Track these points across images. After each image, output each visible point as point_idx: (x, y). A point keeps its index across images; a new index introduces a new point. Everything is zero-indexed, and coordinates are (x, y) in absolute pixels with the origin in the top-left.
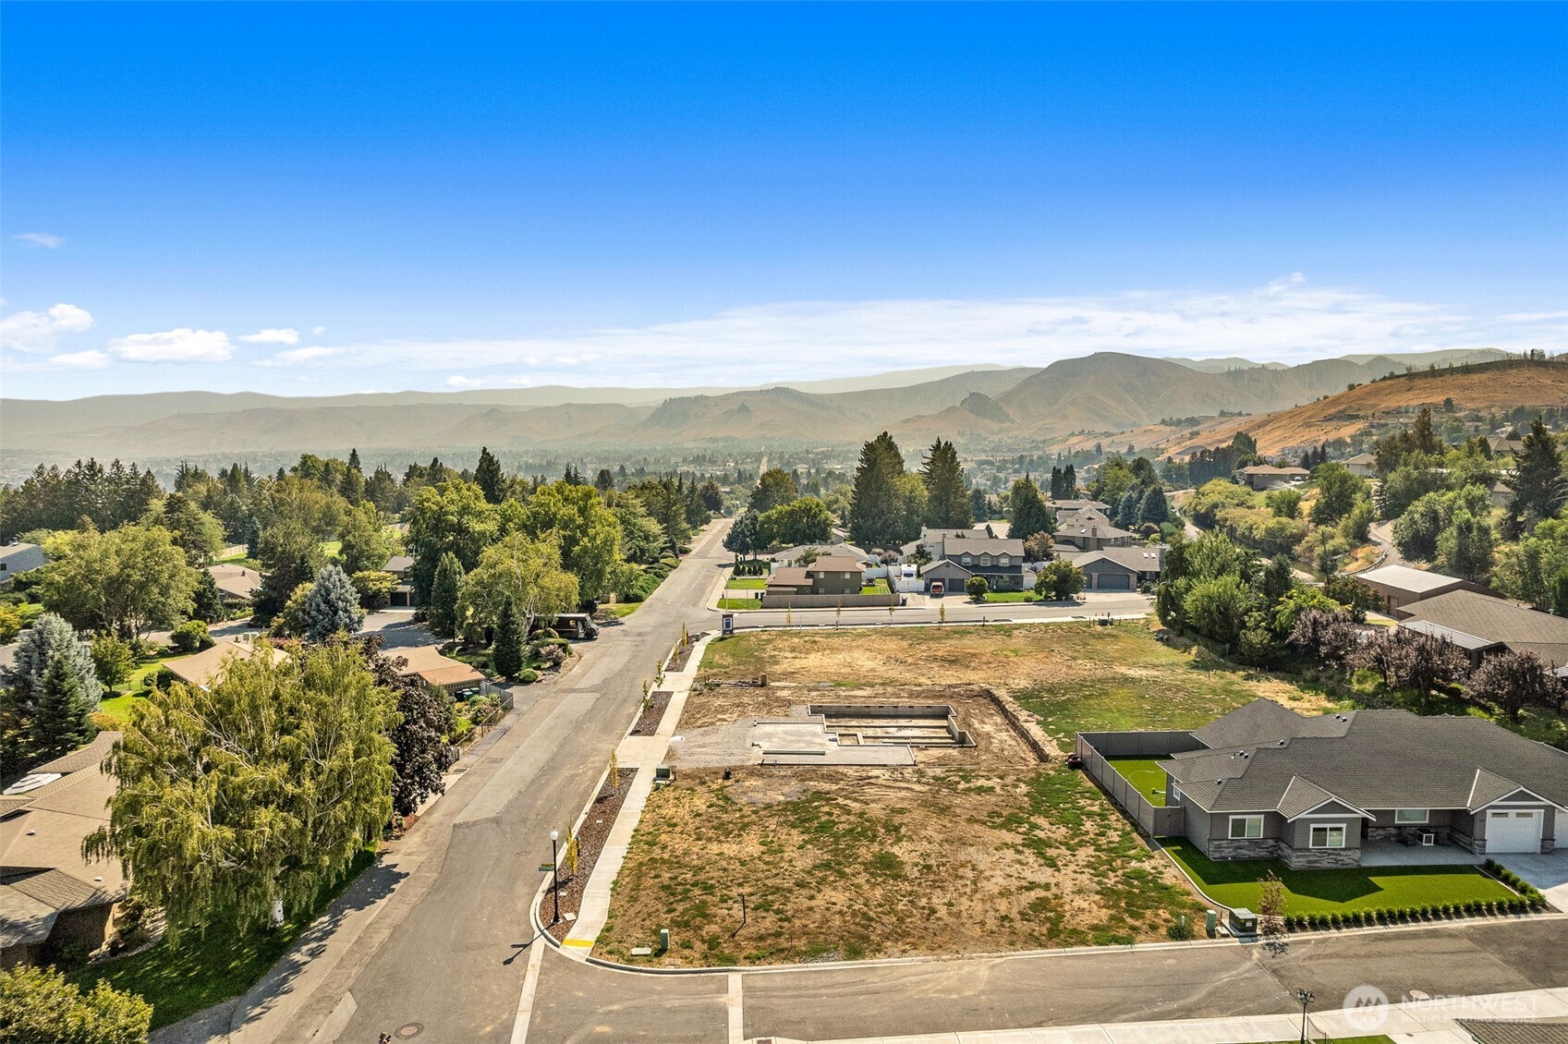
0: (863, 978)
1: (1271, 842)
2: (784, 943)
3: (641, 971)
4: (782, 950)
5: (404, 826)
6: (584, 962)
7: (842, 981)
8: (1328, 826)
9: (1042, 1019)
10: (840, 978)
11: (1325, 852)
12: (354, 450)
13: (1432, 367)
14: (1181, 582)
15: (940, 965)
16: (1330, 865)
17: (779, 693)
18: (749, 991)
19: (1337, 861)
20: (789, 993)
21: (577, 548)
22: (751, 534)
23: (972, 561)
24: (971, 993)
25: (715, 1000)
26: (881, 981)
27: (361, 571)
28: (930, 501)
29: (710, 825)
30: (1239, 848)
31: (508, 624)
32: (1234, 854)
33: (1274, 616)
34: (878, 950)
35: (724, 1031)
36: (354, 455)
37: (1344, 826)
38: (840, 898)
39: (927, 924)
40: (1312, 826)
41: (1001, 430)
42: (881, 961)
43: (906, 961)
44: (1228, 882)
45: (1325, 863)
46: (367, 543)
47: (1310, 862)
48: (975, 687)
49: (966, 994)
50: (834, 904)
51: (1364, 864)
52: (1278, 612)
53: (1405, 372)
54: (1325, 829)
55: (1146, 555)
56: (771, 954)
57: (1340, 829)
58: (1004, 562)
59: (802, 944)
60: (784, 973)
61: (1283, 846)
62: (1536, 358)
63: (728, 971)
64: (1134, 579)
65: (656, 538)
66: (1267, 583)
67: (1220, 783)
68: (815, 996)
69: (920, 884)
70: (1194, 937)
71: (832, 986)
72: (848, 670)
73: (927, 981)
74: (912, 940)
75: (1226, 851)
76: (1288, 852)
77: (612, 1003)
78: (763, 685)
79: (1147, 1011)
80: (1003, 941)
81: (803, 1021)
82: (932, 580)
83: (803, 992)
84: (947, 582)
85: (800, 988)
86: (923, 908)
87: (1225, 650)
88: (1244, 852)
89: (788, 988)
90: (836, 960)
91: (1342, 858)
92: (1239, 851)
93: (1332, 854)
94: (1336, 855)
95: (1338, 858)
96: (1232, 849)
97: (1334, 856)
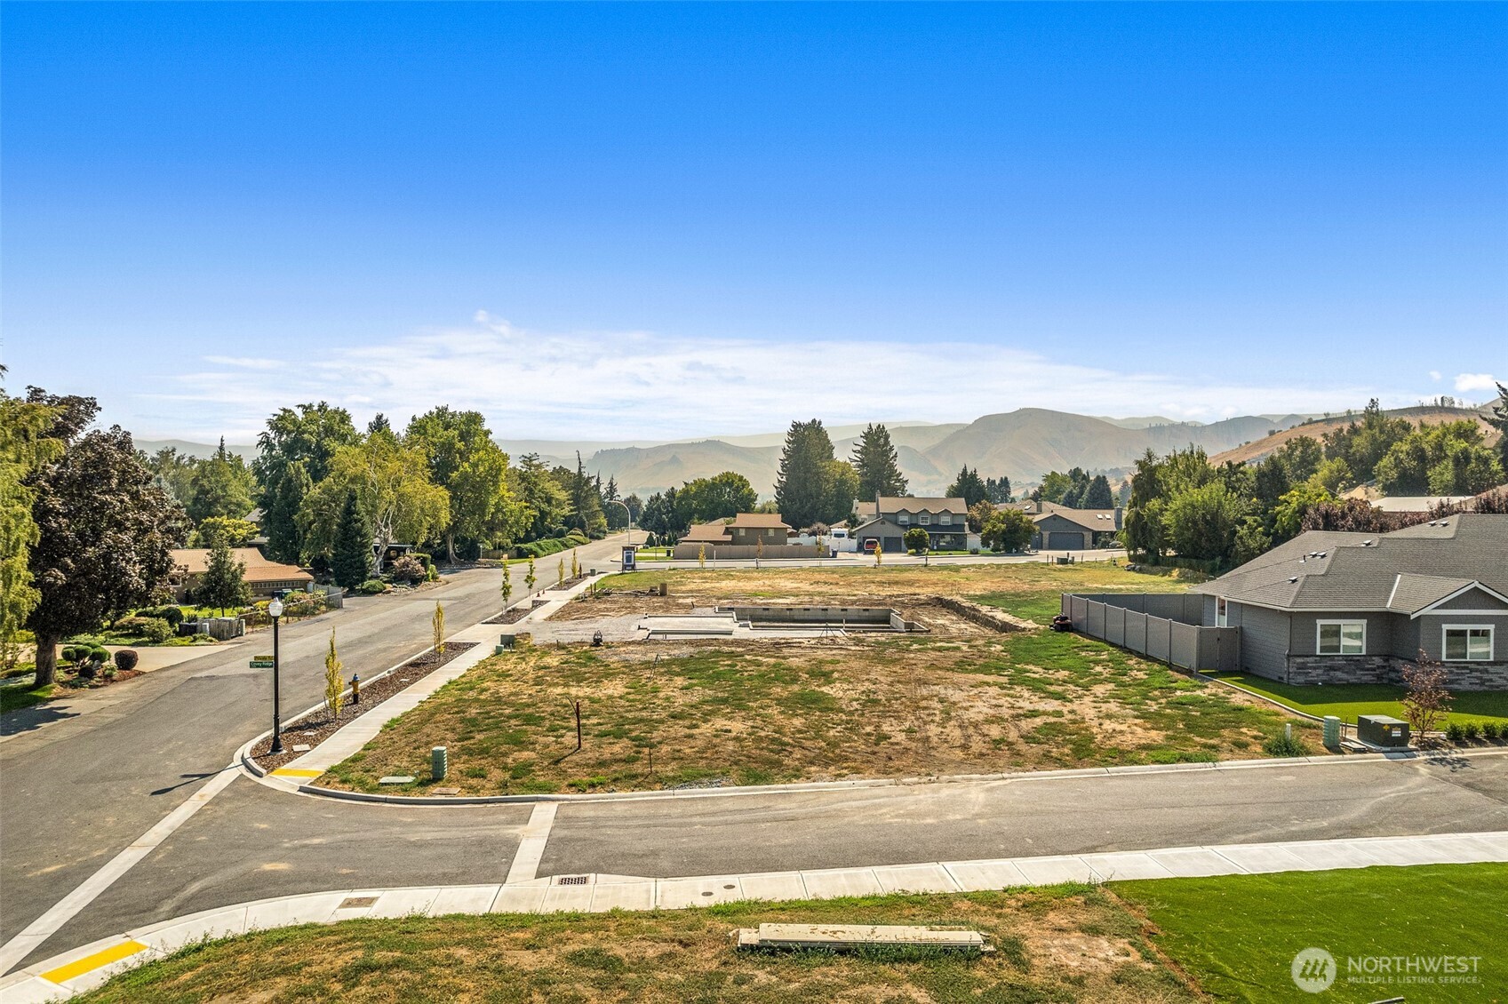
0: (767, 804)
1: (1378, 661)
2: (638, 768)
3: (386, 801)
4: (635, 776)
5: (114, 678)
6: (294, 792)
7: (731, 808)
8: (1469, 627)
9: (1095, 843)
10: (729, 805)
11: (1465, 666)
13: (1349, 412)
14: (1154, 504)
15: (901, 789)
17: (681, 601)
18: (562, 820)
19: (1483, 681)
20: (635, 822)
21: (454, 475)
22: (668, 512)
23: (910, 519)
24: (958, 817)
25: (501, 831)
26: (800, 807)
27: (213, 517)
28: (861, 485)
29: (559, 675)
30: (1332, 668)
31: (350, 522)
32: (1325, 678)
33: (1274, 520)
34: (796, 775)
35: (504, 869)
37: (1491, 627)
38: (738, 726)
39: (876, 749)
40: (1446, 627)
41: (929, 482)
42: (800, 786)
43: (844, 784)
44: (1333, 702)
45: (1467, 684)
46: (224, 488)
47: (1447, 681)
48: (922, 597)
49: (951, 817)
50: (730, 731)
52: (1279, 513)
53: (1324, 418)
54: (1462, 633)
55: (1100, 516)
56: (616, 780)
57: (1485, 633)
58: (945, 520)
59: (670, 770)
60: (634, 802)
61: (1398, 664)
62: (1446, 405)
63: (537, 800)
64: (1088, 538)
65: (560, 505)
66: (1260, 488)
67: (1294, 581)
68: (681, 825)
69: (863, 715)
70: (1308, 753)
71: (714, 814)
72: (770, 588)
73: (881, 806)
74: (853, 764)
75: (1314, 673)
76: (1407, 669)
77: (313, 836)
78: (663, 594)
79: (1276, 830)
80: (1001, 763)
81: (655, 853)
82: (865, 538)
83: (659, 821)
84: (882, 540)
85: (655, 816)
86: (869, 734)
87: (1214, 564)
88: (1340, 674)
89: (636, 817)
90: (723, 786)
91: (1490, 676)
92: (1332, 673)
93: (1477, 670)
94: (1481, 672)
95: (1486, 676)
96: (1320, 671)
97: (1478, 674)
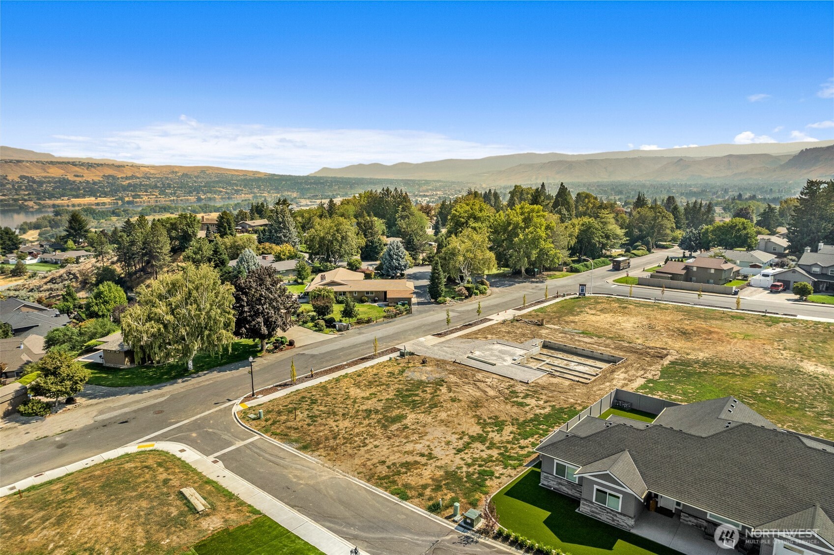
0: (287, 457)
2: (291, 433)
3: (239, 423)
4: (286, 435)
6: (233, 413)
7: (280, 455)
8: (608, 491)
11: (604, 509)
12: (543, 183)
15: (319, 467)
16: (608, 521)
17: (541, 331)
18: (250, 443)
19: (613, 520)
22: (696, 240)
23: (822, 270)
30: (560, 484)
32: (556, 486)
34: (313, 451)
35: (215, 453)
36: (543, 185)
37: (621, 496)
38: (344, 425)
40: (596, 486)
42: (305, 455)
43: (313, 459)
45: (604, 518)
47: (593, 512)
50: (338, 427)
51: (633, 531)
54: (606, 493)
56: (281, 435)
57: (617, 497)
60: (271, 444)
63: (260, 434)
70: (438, 513)
71: (273, 455)
73: (301, 470)
74: (332, 453)
75: (552, 482)
77: (213, 428)
81: (240, 461)
84: (792, 283)
86: (364, 443)
88: (564, 488)
91: (618, 519)
92: (560, 486)
93: (610, 513)
94: (613, 515)
95: (615, 518)
96: (555, 483)
97: (611, 515)
